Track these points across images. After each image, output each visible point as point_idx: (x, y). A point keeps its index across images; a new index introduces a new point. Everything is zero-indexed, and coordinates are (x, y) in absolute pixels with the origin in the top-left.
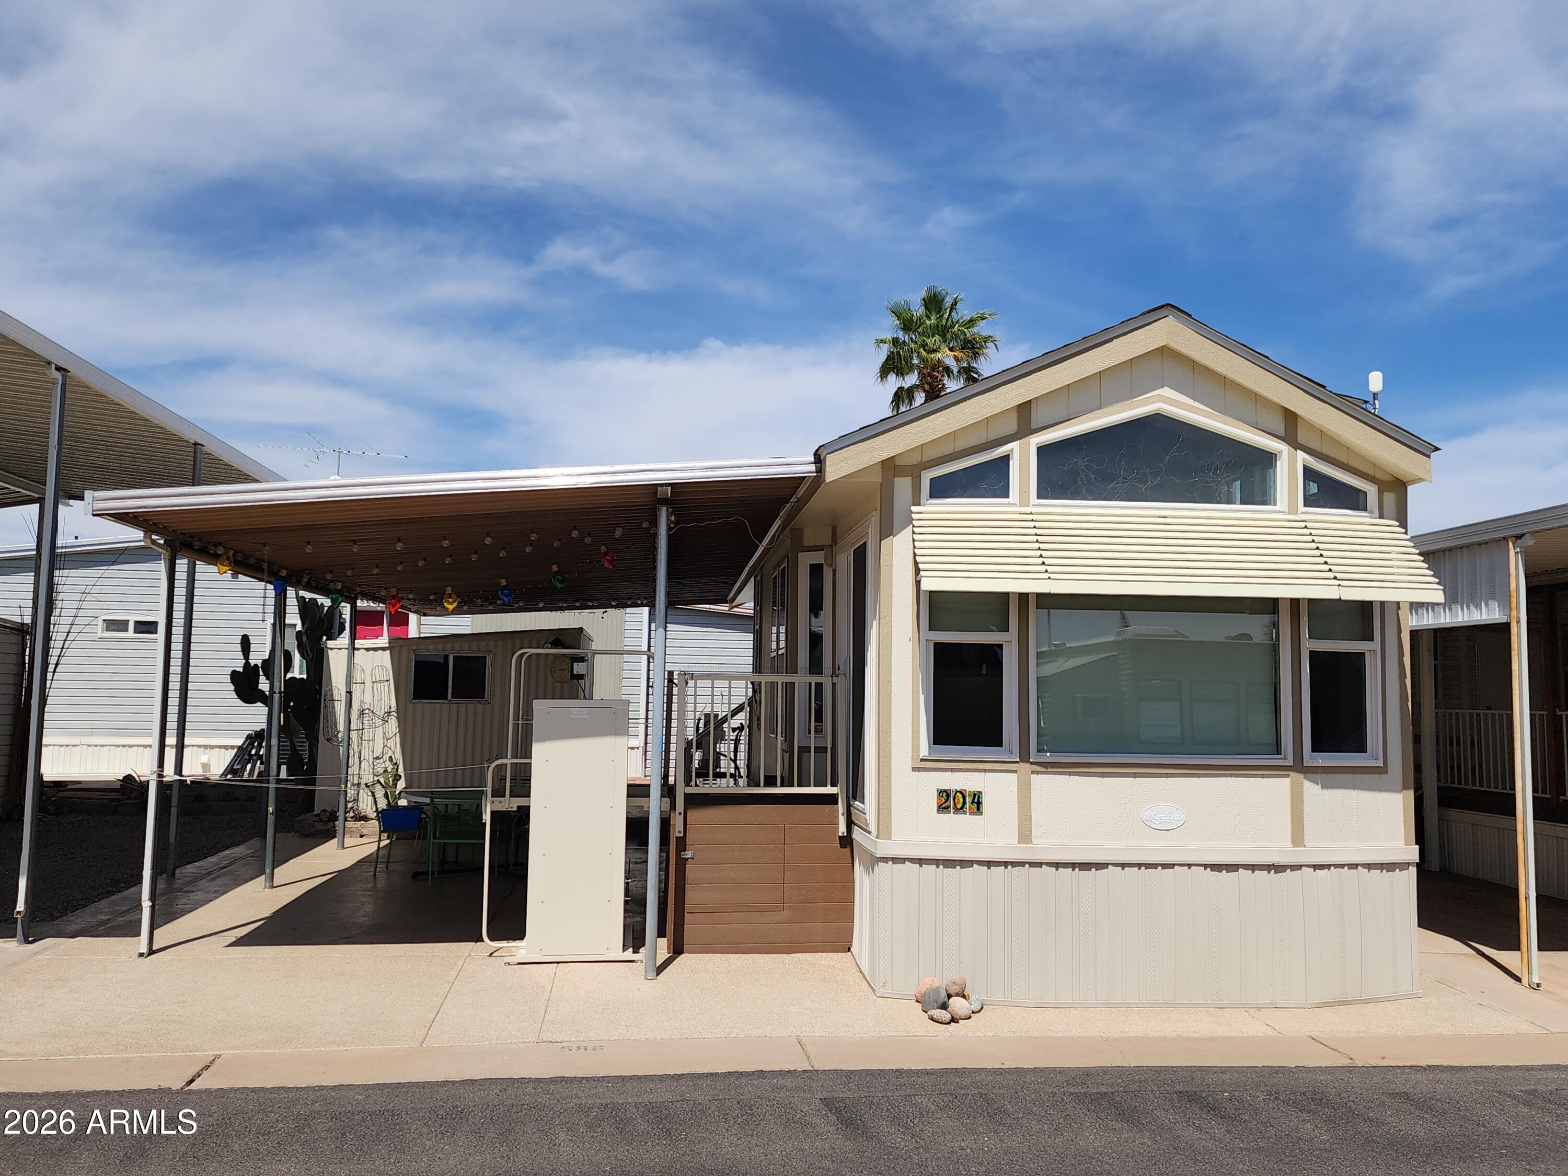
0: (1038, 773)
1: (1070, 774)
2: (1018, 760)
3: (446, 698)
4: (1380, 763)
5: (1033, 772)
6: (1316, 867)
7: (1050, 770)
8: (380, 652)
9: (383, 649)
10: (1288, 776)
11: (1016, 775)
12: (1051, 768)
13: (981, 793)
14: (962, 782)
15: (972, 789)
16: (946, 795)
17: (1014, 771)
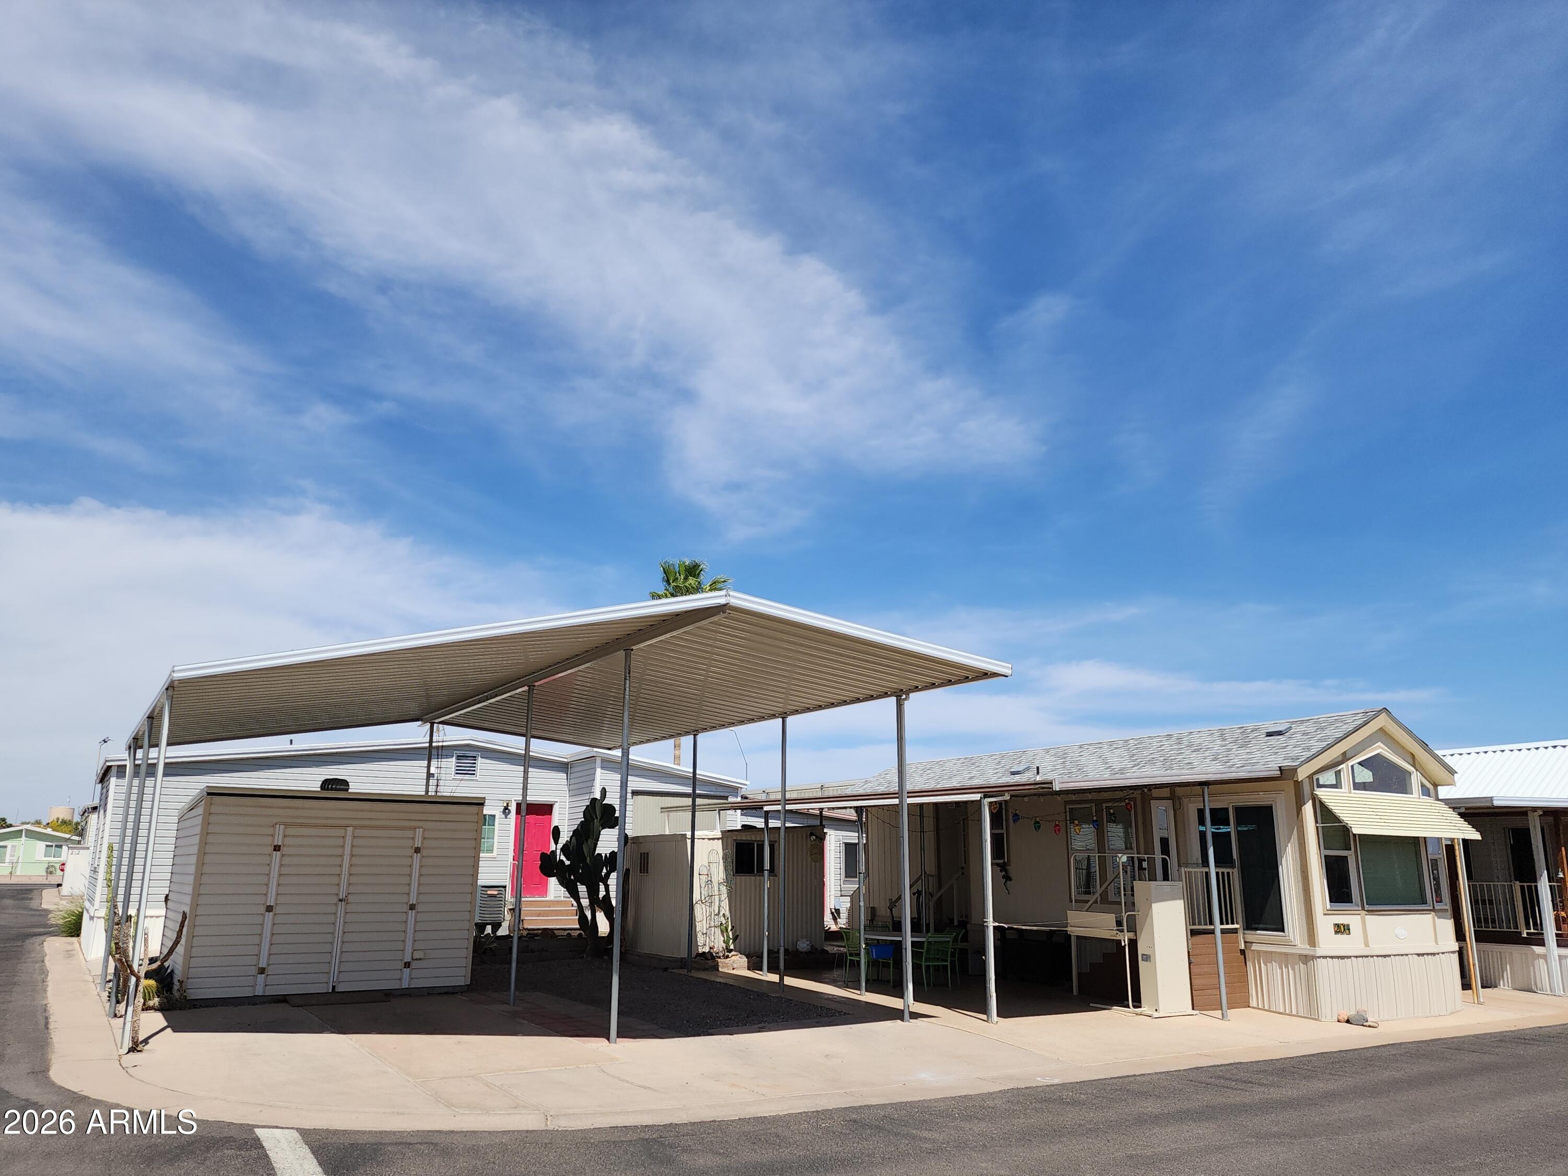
0: (1368, 915)
2: (1360, 909)
3: (754, 873)
5: (1366, 915)
7: (1374, 913)
8: (716, 840)
9: (718, 839)
11: (1360, 916)
13: (1349, 924)
14: (1342, 919)
15: (1346, 923)
16: (1337, 926)
17: (1359, 914)
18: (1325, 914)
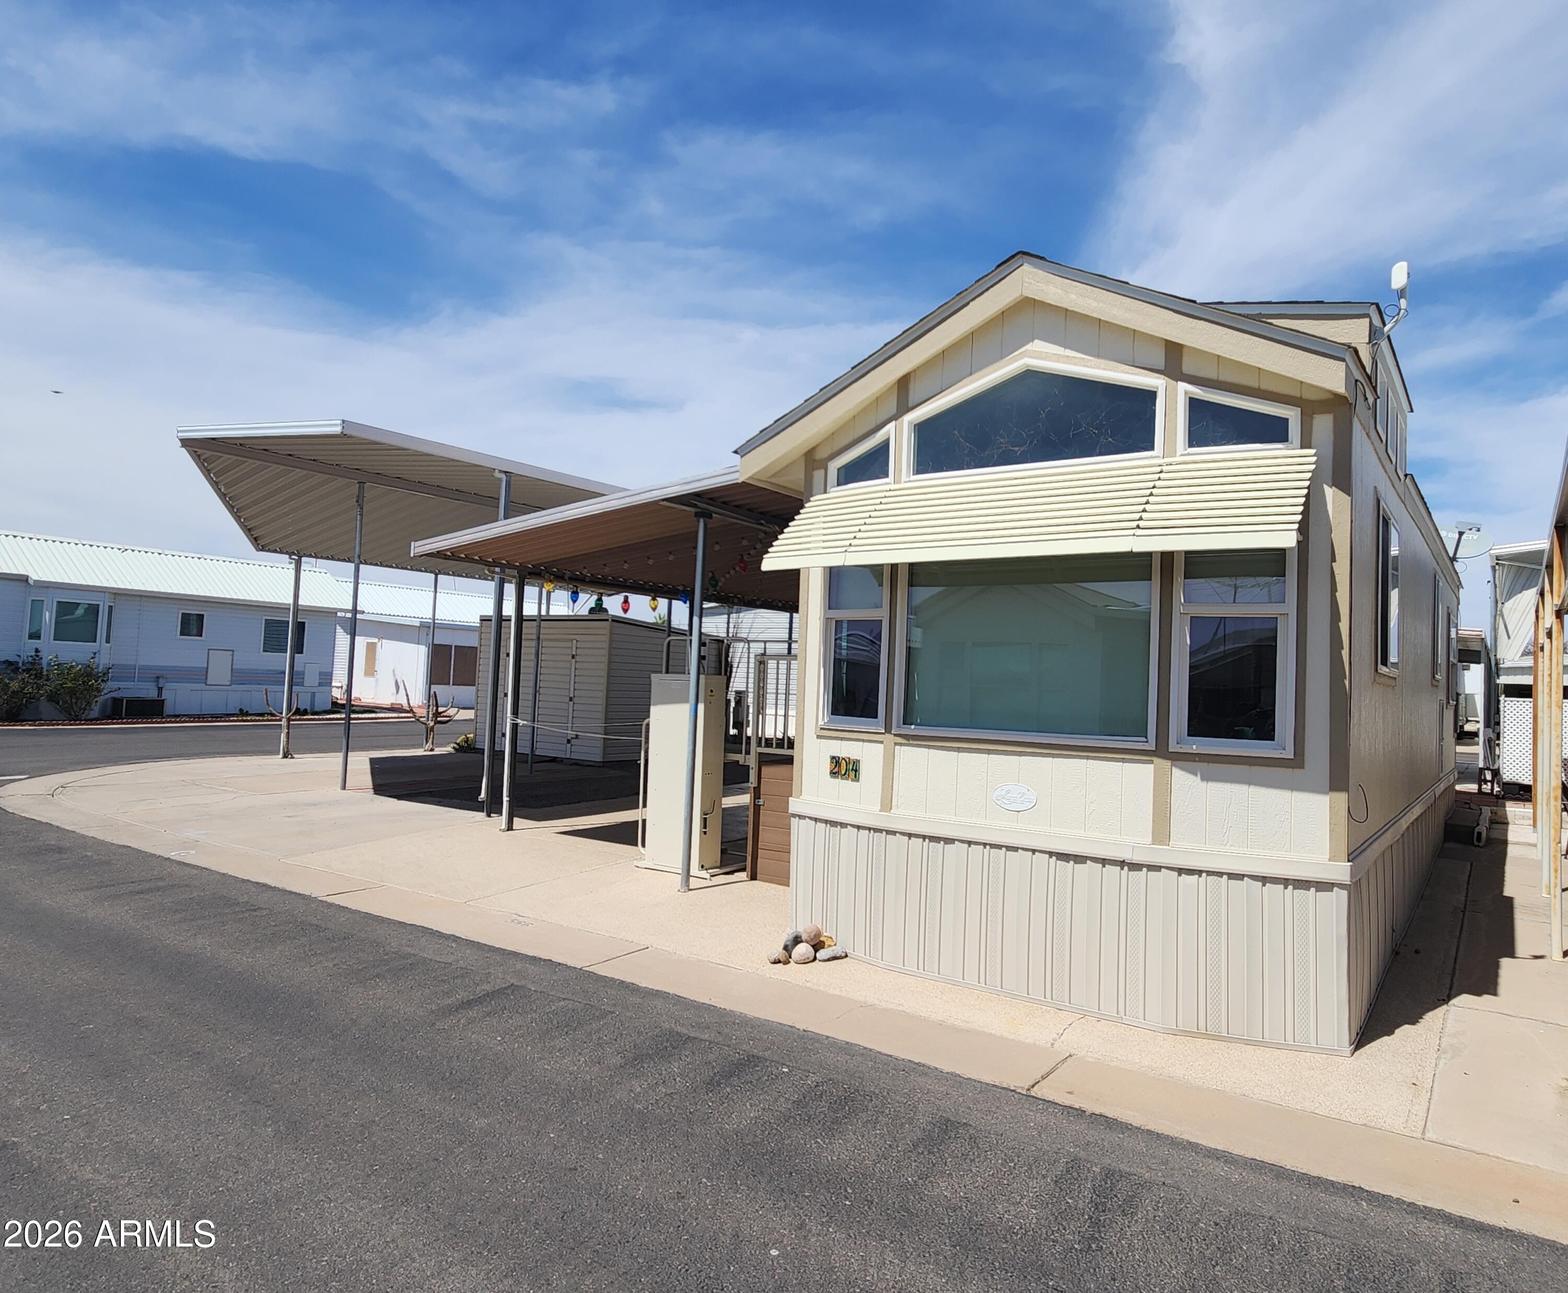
0: (901, 744)
1: (929, 747)
2: (884, 731)
4: (1289, 754)
5: (896, 744)
6: (1181, 871)
7: (911, 742)
10: (1151, 762)
11: (882, 746)
12: (913, 740)
13: (859, 761)
14: (847, 749)
15: (853, 757)
16: (836, 761)
17: (882, 742)
18: (819, 737)
